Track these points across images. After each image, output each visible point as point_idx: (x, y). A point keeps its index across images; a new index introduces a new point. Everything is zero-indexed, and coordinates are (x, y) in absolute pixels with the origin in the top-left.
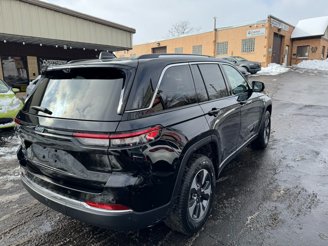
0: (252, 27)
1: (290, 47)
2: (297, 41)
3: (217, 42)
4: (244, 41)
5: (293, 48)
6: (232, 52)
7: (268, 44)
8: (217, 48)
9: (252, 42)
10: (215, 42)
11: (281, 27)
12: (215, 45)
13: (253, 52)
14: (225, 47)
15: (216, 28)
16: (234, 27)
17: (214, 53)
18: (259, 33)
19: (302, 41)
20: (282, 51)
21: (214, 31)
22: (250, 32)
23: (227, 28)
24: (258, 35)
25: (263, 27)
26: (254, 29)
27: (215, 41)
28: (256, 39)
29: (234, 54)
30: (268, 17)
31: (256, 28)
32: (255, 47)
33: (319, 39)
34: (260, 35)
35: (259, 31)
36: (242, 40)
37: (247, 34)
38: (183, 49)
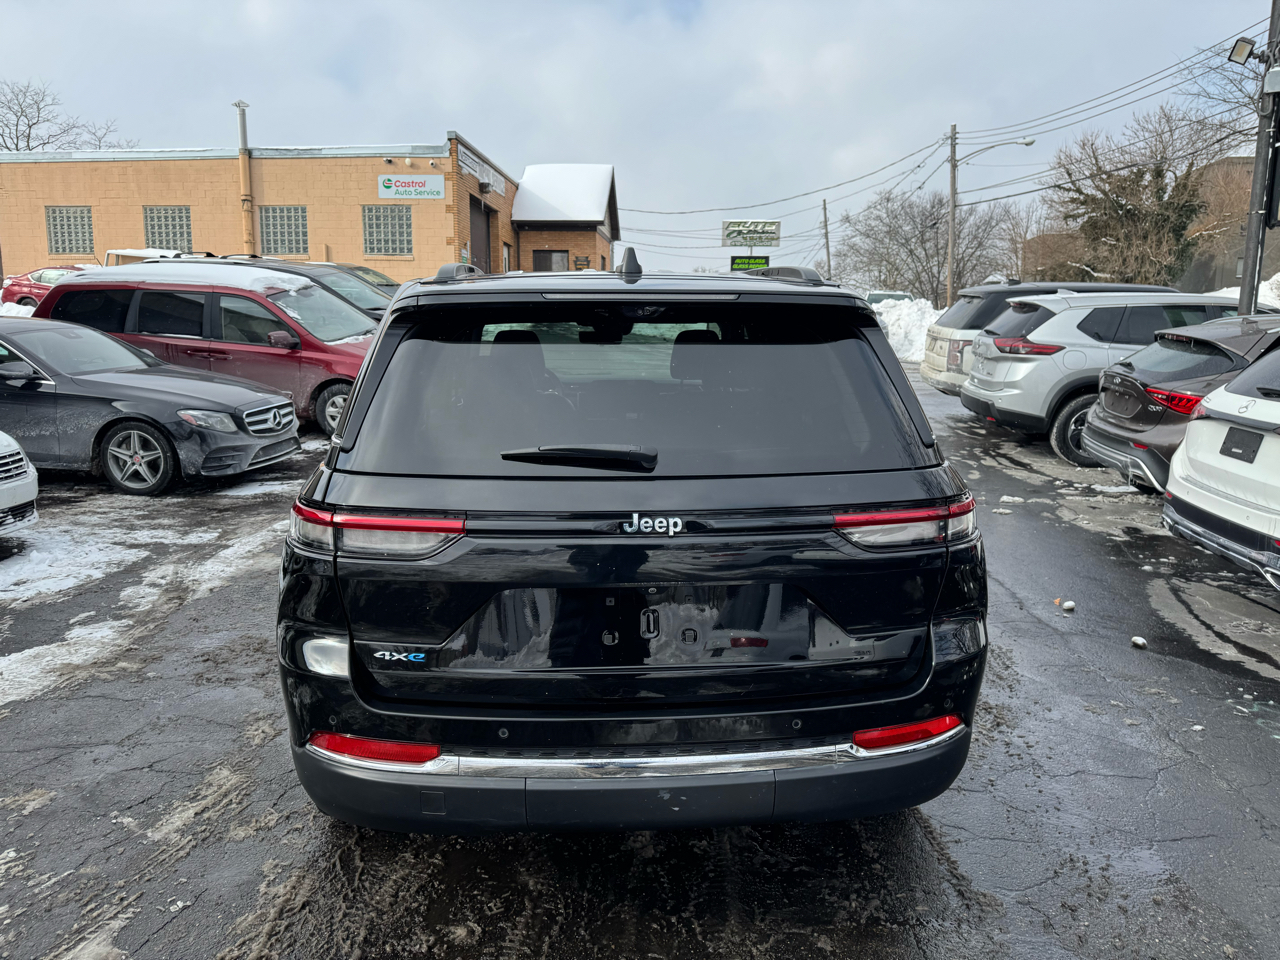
0: (396, 164)
1: (512, 250)
2: (532, 233)
3: (258, 202)
4: (370, 210)
5: (521, 253)
6: (327, 248)
7: (459, 233)
8: (262, 228)
9: (400, 219)
10: (251, 201)
11: (486, 181)
12: (251, 212)
13: (409, 257)
14: (297, 227)
15: (250, 145)
16: (324, 152)
17: (252, 243)
18: (422, 189)
19: (545, 234)
20: (494, 261)
21: (244, 160)
22: (389, 180)
23: (296, 153)
24: (419, 197)
25: (435, 170)
26: (402, 173)
27: (250, 199)
28: (413, 208)
29: (334, 255)
30: (450, 140)
31: (411, 170)
32: (414, 238)
33: (592, 233)
34: (426, 196)
35: (424, 185)
36: (364, 207)
37: (381, 188)
38: (94, 216)
